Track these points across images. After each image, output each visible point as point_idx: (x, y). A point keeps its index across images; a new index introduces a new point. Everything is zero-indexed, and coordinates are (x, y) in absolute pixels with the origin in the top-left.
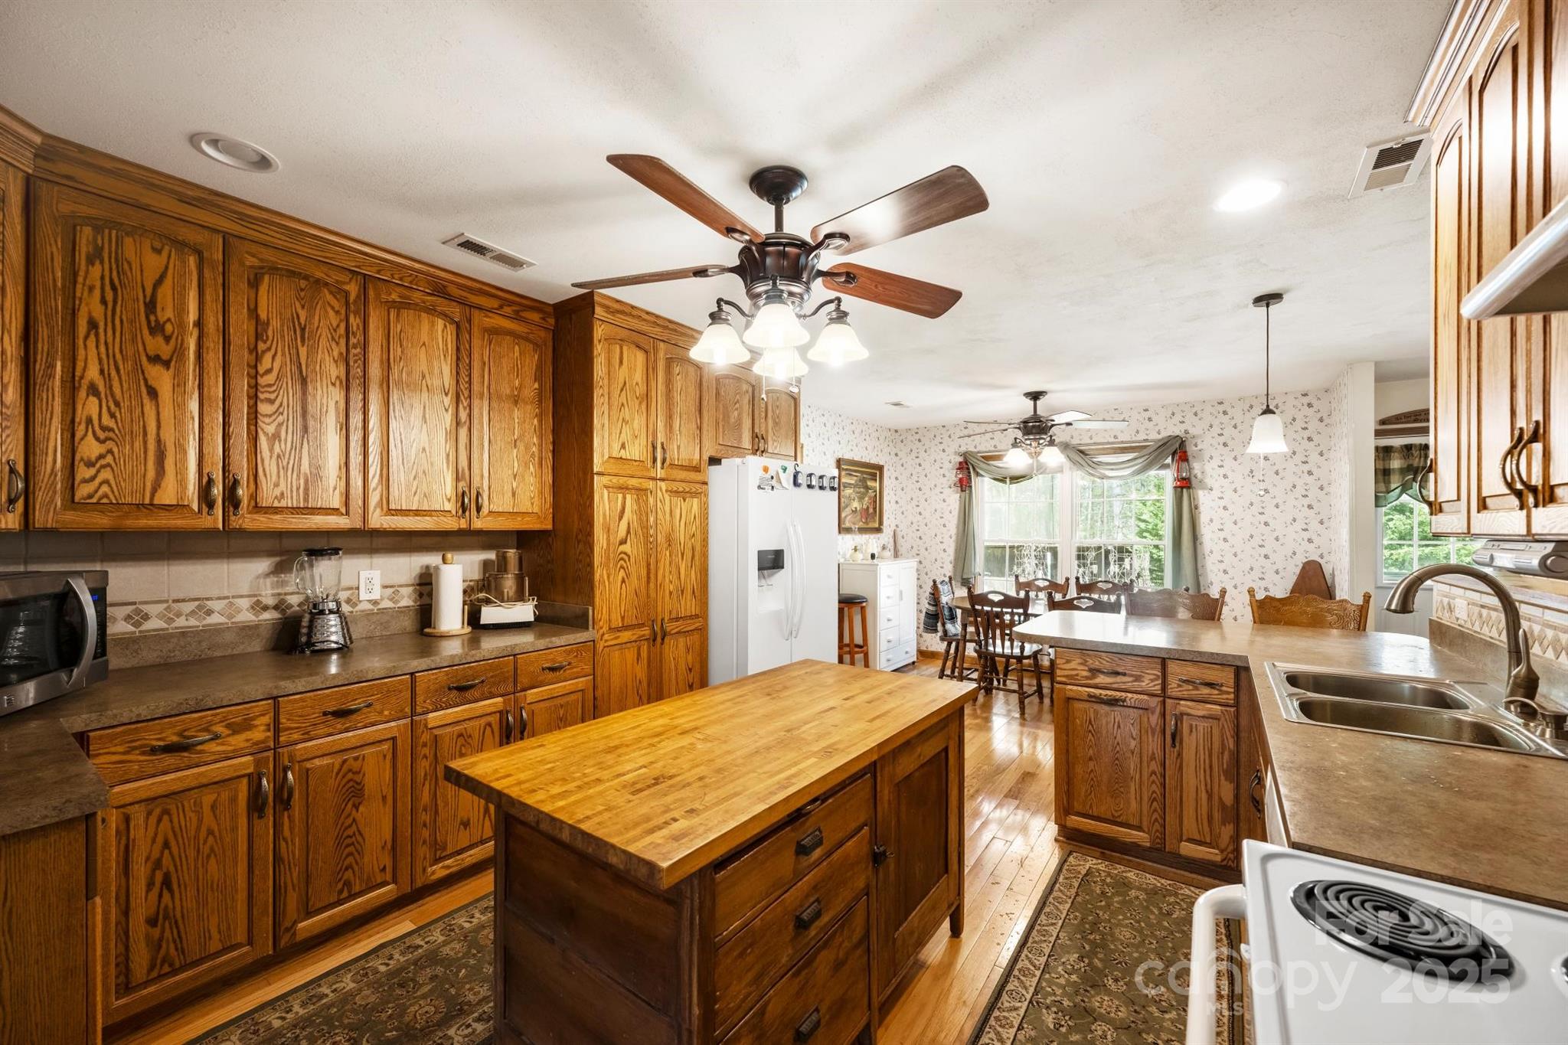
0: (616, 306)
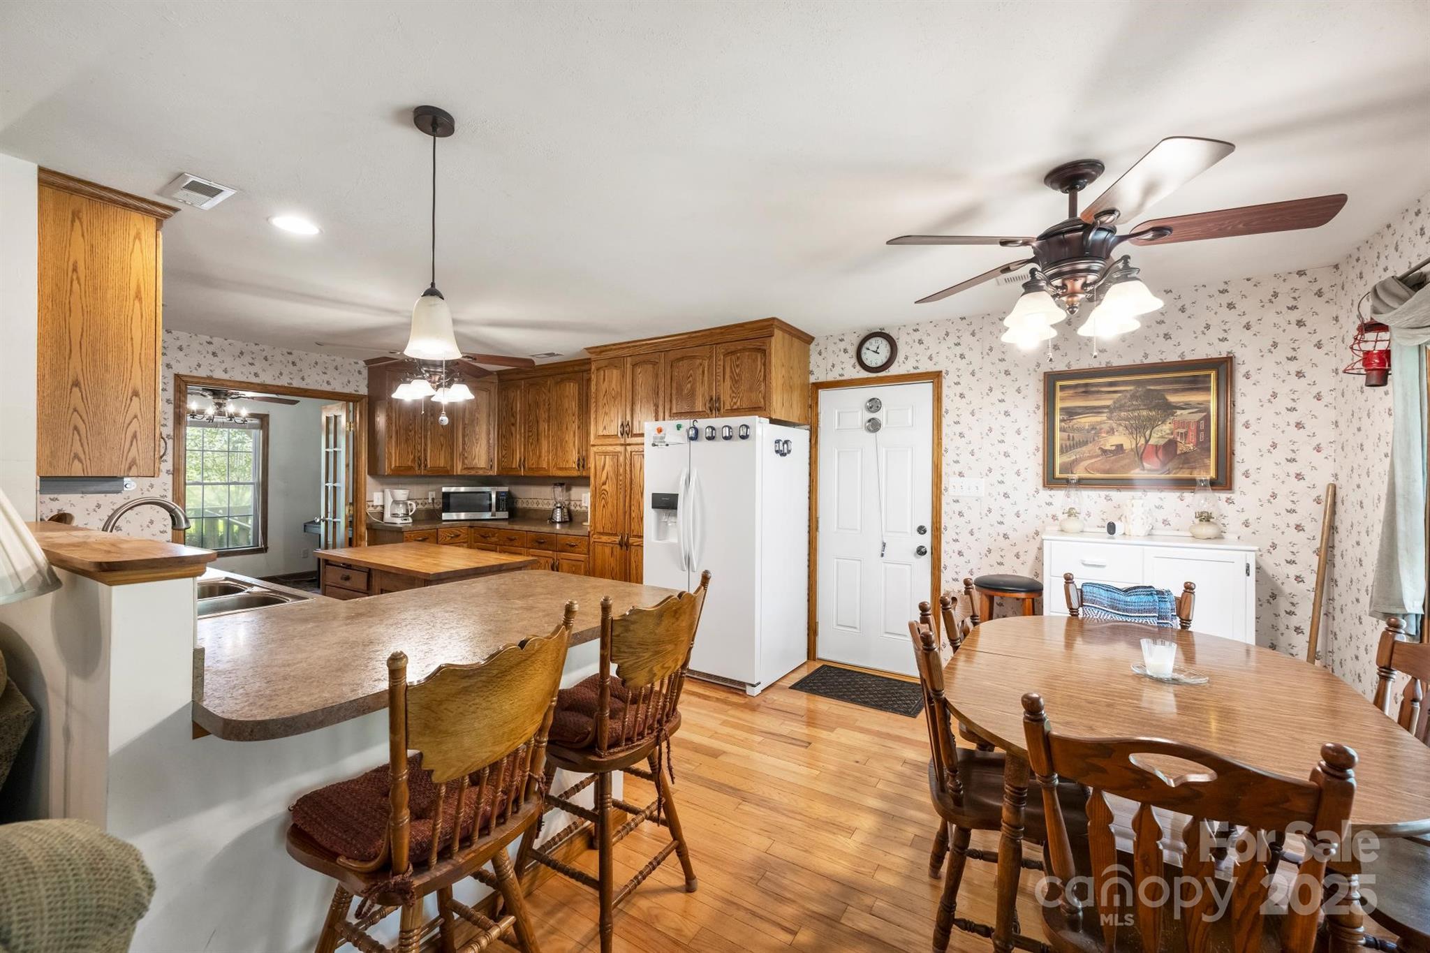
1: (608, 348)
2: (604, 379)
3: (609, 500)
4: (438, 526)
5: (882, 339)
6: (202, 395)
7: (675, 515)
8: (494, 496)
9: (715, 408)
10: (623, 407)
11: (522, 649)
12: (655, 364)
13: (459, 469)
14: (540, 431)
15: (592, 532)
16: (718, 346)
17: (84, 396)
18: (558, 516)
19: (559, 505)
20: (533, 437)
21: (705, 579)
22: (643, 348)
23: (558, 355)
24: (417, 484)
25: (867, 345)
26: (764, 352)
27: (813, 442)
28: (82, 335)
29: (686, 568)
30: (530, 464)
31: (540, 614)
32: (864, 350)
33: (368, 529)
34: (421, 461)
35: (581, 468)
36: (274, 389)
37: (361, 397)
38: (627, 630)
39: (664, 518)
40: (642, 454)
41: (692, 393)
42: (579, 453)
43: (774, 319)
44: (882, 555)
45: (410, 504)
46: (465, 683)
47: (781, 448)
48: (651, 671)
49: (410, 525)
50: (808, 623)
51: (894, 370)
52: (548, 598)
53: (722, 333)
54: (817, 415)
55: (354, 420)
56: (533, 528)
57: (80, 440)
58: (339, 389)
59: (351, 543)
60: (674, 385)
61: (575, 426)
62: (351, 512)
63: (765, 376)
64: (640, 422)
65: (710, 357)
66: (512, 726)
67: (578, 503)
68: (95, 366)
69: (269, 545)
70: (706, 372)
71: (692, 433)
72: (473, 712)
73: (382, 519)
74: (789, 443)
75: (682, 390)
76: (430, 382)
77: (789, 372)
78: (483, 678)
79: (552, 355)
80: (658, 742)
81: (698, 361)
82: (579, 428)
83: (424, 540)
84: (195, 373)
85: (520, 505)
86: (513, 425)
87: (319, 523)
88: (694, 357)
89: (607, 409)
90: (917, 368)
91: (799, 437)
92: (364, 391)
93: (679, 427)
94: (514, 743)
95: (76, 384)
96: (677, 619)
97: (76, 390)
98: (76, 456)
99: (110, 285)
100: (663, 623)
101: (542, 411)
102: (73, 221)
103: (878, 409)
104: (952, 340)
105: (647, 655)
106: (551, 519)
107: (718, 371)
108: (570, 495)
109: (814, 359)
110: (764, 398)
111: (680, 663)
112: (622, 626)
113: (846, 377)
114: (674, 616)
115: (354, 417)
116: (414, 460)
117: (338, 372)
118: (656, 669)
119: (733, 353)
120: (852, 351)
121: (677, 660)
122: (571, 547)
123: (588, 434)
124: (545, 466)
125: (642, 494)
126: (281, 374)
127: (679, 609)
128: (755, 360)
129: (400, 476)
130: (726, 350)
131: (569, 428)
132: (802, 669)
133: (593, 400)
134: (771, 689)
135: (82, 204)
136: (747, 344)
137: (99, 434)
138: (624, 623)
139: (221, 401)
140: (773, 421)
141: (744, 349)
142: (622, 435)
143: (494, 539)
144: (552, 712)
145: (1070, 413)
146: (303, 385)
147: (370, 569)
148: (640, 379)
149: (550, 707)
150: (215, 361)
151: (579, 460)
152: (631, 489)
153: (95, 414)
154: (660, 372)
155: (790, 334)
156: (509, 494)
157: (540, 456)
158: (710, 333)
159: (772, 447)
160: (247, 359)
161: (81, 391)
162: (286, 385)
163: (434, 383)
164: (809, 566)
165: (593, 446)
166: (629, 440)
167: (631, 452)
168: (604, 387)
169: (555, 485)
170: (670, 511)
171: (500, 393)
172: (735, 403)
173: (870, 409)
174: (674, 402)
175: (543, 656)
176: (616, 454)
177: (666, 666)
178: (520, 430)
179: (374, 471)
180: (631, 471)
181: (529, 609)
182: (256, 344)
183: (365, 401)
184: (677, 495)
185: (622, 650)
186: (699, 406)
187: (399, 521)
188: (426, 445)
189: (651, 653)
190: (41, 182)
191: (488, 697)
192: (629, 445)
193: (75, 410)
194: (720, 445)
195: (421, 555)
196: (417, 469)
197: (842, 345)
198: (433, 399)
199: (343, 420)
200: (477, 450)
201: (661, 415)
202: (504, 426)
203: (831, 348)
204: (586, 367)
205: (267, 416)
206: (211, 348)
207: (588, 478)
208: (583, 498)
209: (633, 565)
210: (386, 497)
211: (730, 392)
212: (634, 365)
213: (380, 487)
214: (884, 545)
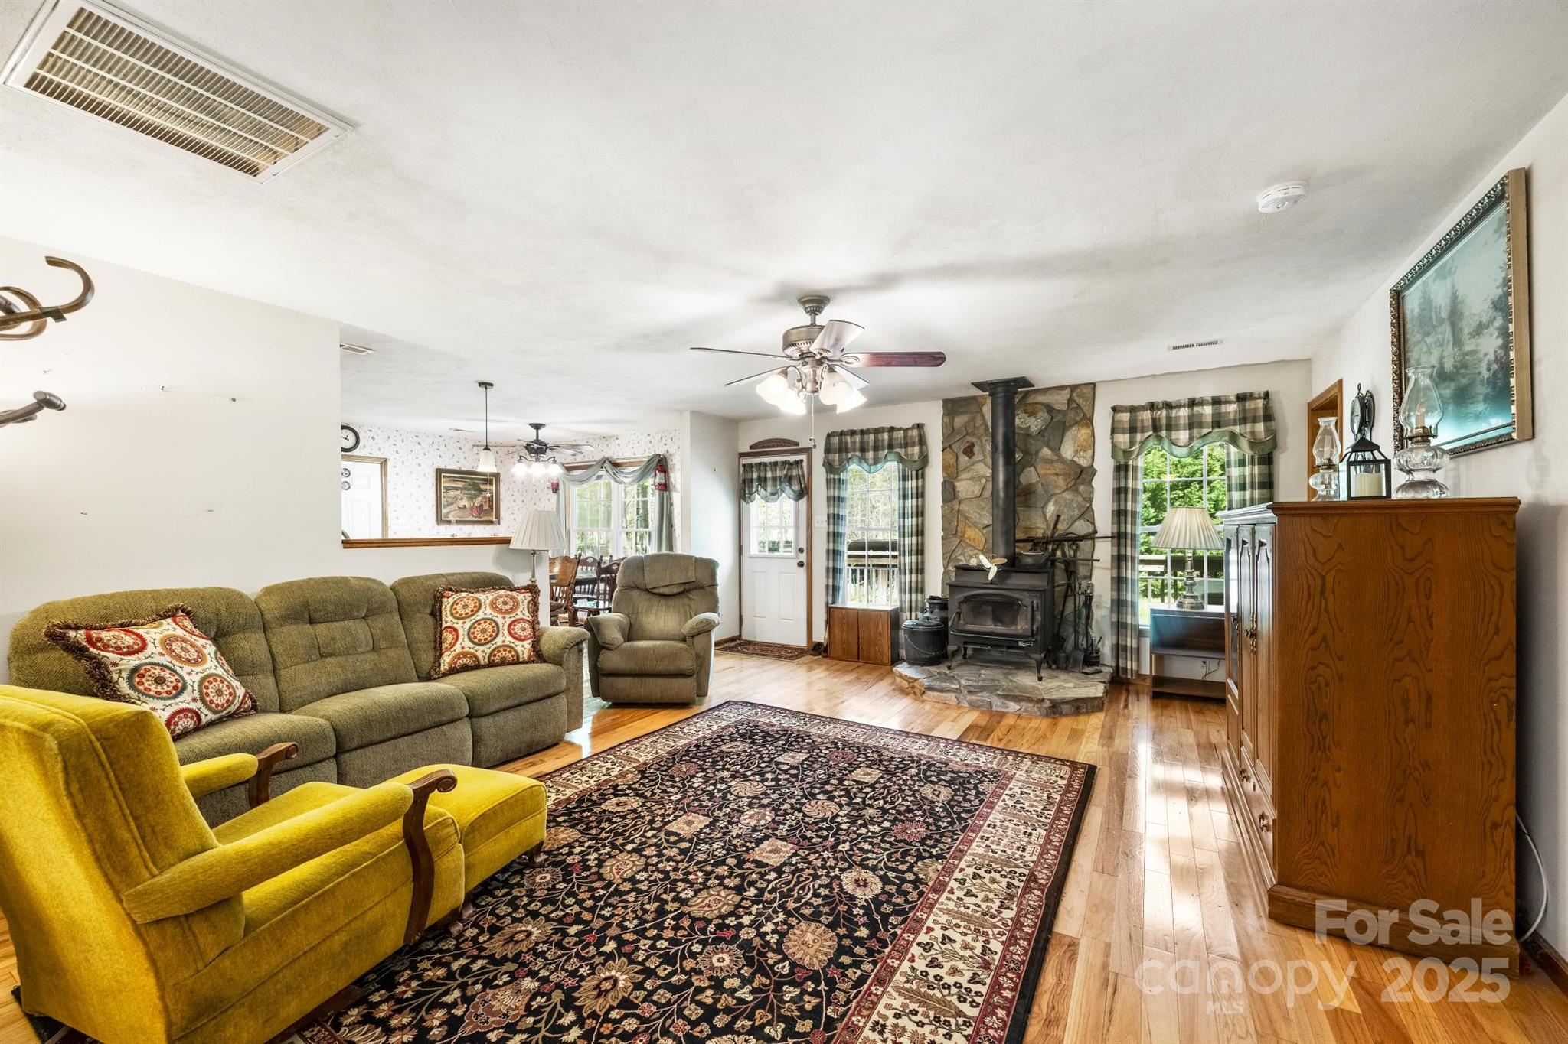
51: (356, 452)
104: (391, 442)
145: (447, 489)
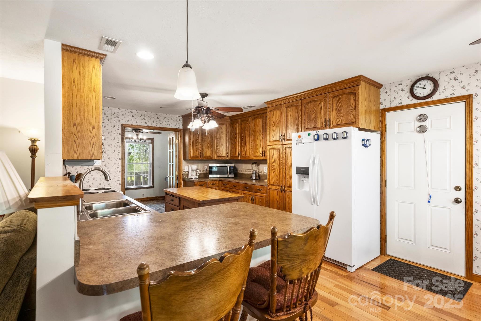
0: (271, 102)
1: (275, 101)
2: (273, 116)
3: (276, 170)
4: (207, 180)
5: (427, 80)
6: (132, 132)
7: (308, 177)
8: (228, 168)
9: (327, 124)
10: (282, 127)
11: (221, 262)
12: (297, 106)
13: (215, 157)
14: (246, 141)
15: (268, 184)
16: (329, 94)
17: (77, 129)
18: (254, 177)
19: (254, 172)
20: (244, 144)
21: (332, 216)
22: (291, 99)
23: (253, 107)
24: (200, 163)
25: (417, 85)
26: (355, 94)
27: (383, 140)
28: (76, 106)
29: (313, 203)
30: (243, 154)
31: (241, 228)
32: (415, 88)
33: (183, 180)
34: (201, 154)
35: (263, 156)
36: (152, 128)
37: (180, 130)
38: (287, 247)
39: (302, 179)
40: (291, 148)
41: (316, 118)
42: (262, 149)
43: (360, 76)
44: (429, 202)
45: (198, 171)
46: (184, 284)
47: (366, 143)
48: (301, 270)
49: (198, 179)
50: (381, 235)
51: (436, 97)
52: (245, 218)
53: (331, 87)
54: (385, 125)
55: (178, 139)
56: (244, 182)
57: (76, 146)
58: (173, 127)
59: (178, 186)
60: (306, 115)
61: (261, 137)
62: (178, 174)
63: (355, 107)
64: (290, 134)
65: (325, 100)
66: (217, 307)
67: (262, 171)
68: (81, 118)
69: (154, 185)
70: (322, 107)
71: (316, 137)
72: (192, 301)
73: (188, 177)
74: (370, 140)
75: (310, 117)
76: (201, 120)
77: (369, 104)
78: (197, 281)
79: (250, 107)
80: (305, 310)
81: (318, 103)
82: (262, 138)
83: (202, 186)
84: (127, 124)
85: (239, 172)
86: (236, 138)
87: (168, 178)
88: (316, 101)
89: (274, 129)
90: (454, 94)
91: (375, 137)
92: (181, 127)
93: (309, 135)
94: (219, 316)
95: (75, 125)
96: (317, 241)
97: (75, 127)
98: (75, 152)
99: (85, 87)
100: (308, 244)
101: (247, 132)
102: (73, 63)
103: (425, 119)
105: (298, 262)
106: (251, 178)
107: (329, 106)
108: (259, 168)
109: (383, 96)
110: (355, 118)
111: (318, 265)
112: (283, 244)
113: (404, 104)
114: (315, 239)
115: (178, 137)
116: (199, 153)
117: (172, 120)
118: (303, 270)
119: (337, 96)
120: (407, 89)
121: (316, 264)
122: (259, 191)
123: (266, 140)
124: (248, 155)
125: (291, 167)
126: (154, 122)
127: (318, 235)
128: (350, 99)
129: (194, 160)
130: (333, 95)
131: (258, 139)
132: (377, 259)
133: (268, 125)
134: (361, 269)
135: (76, 57)
136: (345, 91)
137: (82, 143)
138: (285, 243)
139: (138, 134)
140: (360, 129)
141: (343, 94)
142: (281, 140)
143: (228, 186)
144: (243, 294)
146: (161, 126)
147: (180, 197)
148: (290, 114)
149: (242, 291)
150: (133, 118)
151: (262, 152)
152: (286, 165)
153: (81, 136)
154: (299, 110)
155: (369, 83)
156: (234, 167)
157: (246, 151)
158: (325, 88)
159: (360, 143)
160: (143, 117)
161: (76, 127)
162: (155, 126)
163: (203, 121)
164: (381, 205)
165: (269, 145)
166: (285, 142)
167: (286, 148)
168: (273, 119)
169: (253, 163)
170: (305, 175)
171: (230, 125)
172: (339, 122)
173: (419, 120)
174: (306, 123)
175: (235, 265)
176: (279, 149)
177: (309, 268)
178: (238, 140)
179: (185, 158)
180: (286, 156)
181: (236, 224)
182: (146, 112)
183: (182, 131)
184: (309, 168)
185: (284, 258)
186: (319, 124)
187: (193, 178)
188: (203, 147)
189: (300, 261)
190: (63, 49)
191: (200, 292)
192: (285, 144)
193: (75, 135)
194: (331, 142)
195: (199, 192)
196: (200, 157)
197: (401, 87)
198: (203, 128)
199: (174, 139)
200: (222, 149)
201: (300, 129)
202: (232, 139)
203: (393, 89)
204: (265, 111)
205: (153, 139)
206: (132, 114)
207: (266, 160)
208: (264, 169)
209: (287, 200)
210: (189, 168)
211: (335, 116)
212: (287, 108)
213: (187, 164)
214: (430, 196)
